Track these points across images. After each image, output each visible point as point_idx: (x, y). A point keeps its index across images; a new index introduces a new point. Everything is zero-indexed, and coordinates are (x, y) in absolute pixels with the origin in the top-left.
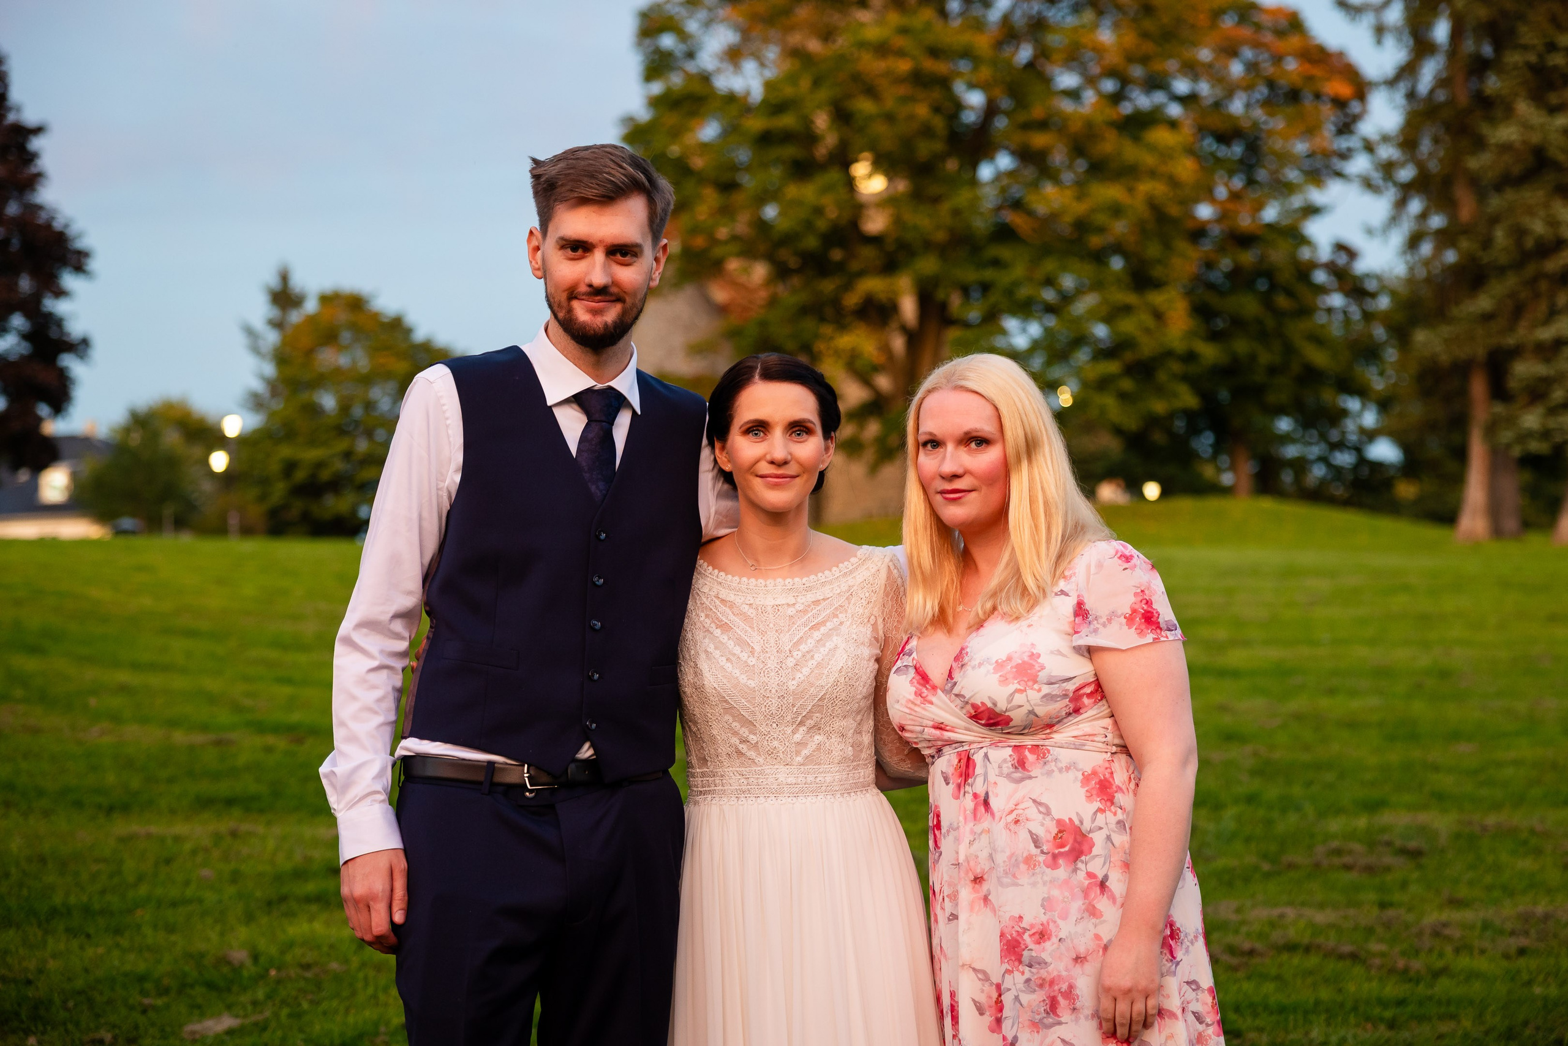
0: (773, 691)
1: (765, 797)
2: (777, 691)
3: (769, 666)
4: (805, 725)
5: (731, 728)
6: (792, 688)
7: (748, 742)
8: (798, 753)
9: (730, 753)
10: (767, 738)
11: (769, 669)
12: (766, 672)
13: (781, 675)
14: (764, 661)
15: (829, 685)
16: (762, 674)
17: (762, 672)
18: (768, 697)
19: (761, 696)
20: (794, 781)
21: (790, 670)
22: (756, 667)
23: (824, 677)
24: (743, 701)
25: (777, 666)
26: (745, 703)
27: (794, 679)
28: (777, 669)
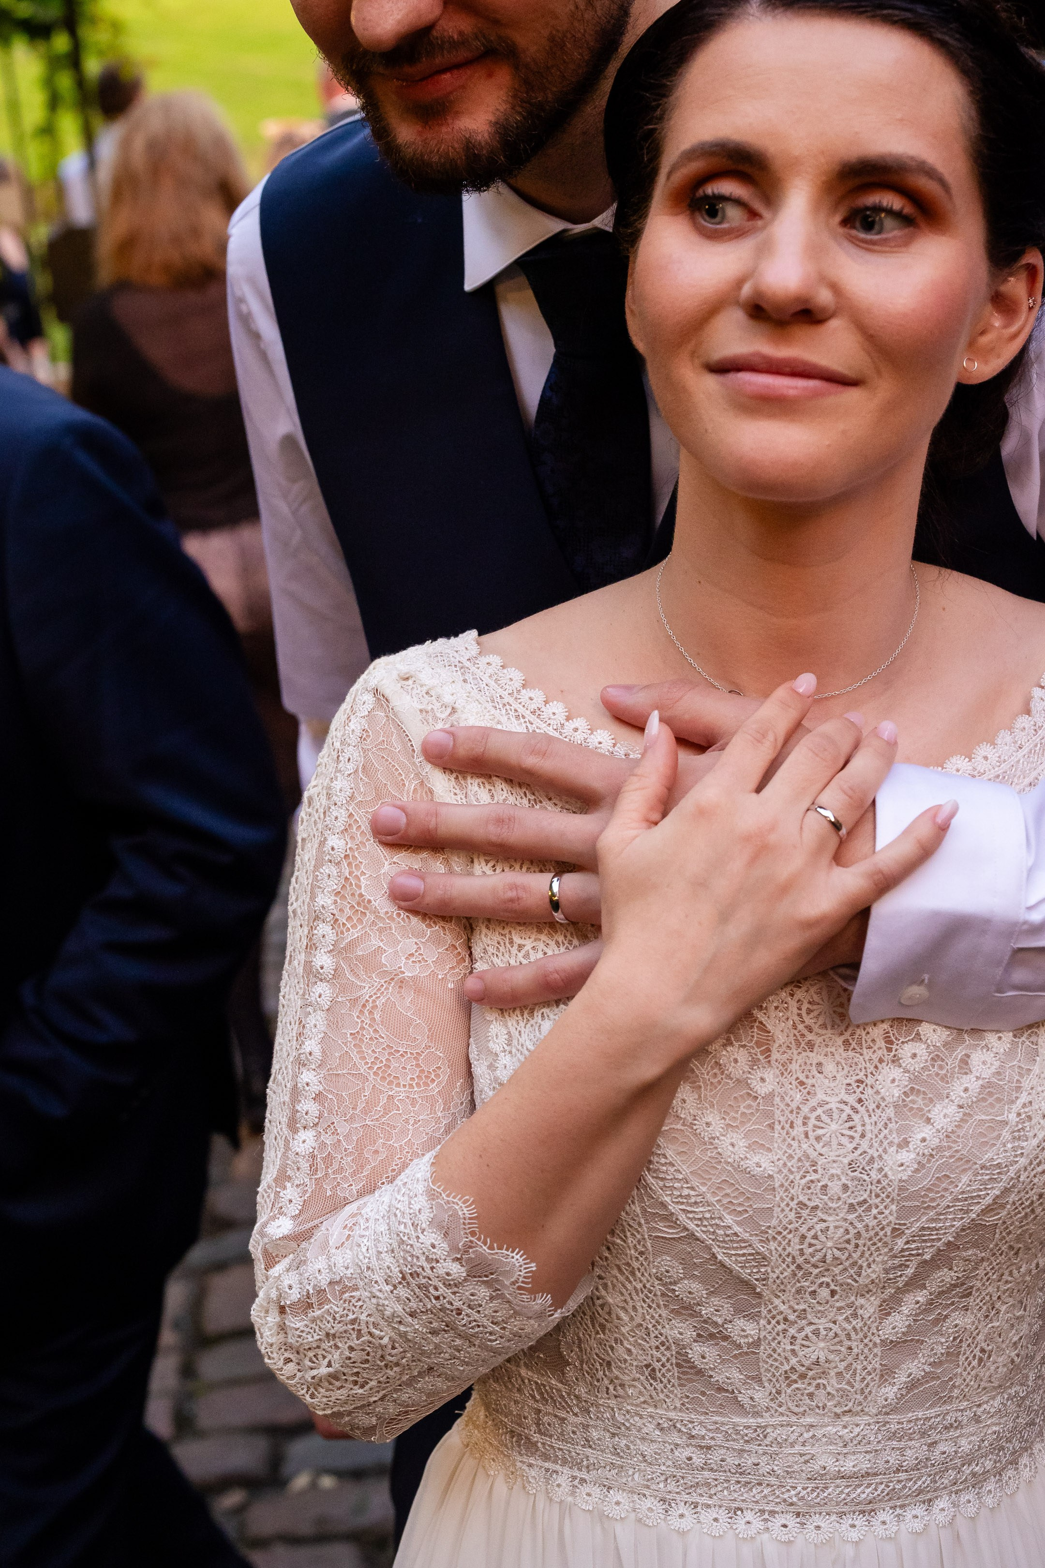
0: (835, 1188)
1: (762, 1512)
2: (845, 1188)
3: (821, 1096)
4: (924, 1287)
5: (670, 1296)
6: (896, 1175)
7: (726, 1338)
8: (886, 1374)
9: (657, 1365)
10: (792, 1331)
11: (819, 1111)
12: (812, 1121)
13: (859, 1129)
14: (802, 1078)
15: (1023, 1161)
16: (799, 1130)
17: (799, 1122)
18: (816, 1208)
19: (793, 1204)
20: (865, 1466)
21: (890, 1112)
22: (777, 1100)
23: (1006, 1134)
24: (729, 1220)
25: (846, 1098)
26: (737, 1229)
27: (904, 1144)
28: (848, 1110)
